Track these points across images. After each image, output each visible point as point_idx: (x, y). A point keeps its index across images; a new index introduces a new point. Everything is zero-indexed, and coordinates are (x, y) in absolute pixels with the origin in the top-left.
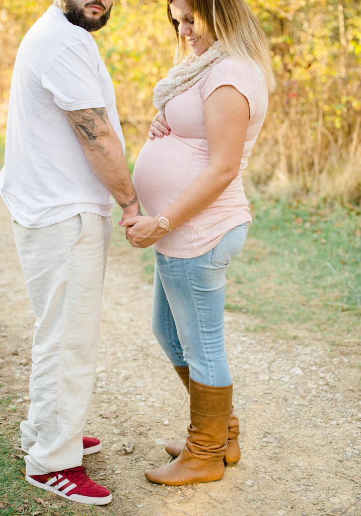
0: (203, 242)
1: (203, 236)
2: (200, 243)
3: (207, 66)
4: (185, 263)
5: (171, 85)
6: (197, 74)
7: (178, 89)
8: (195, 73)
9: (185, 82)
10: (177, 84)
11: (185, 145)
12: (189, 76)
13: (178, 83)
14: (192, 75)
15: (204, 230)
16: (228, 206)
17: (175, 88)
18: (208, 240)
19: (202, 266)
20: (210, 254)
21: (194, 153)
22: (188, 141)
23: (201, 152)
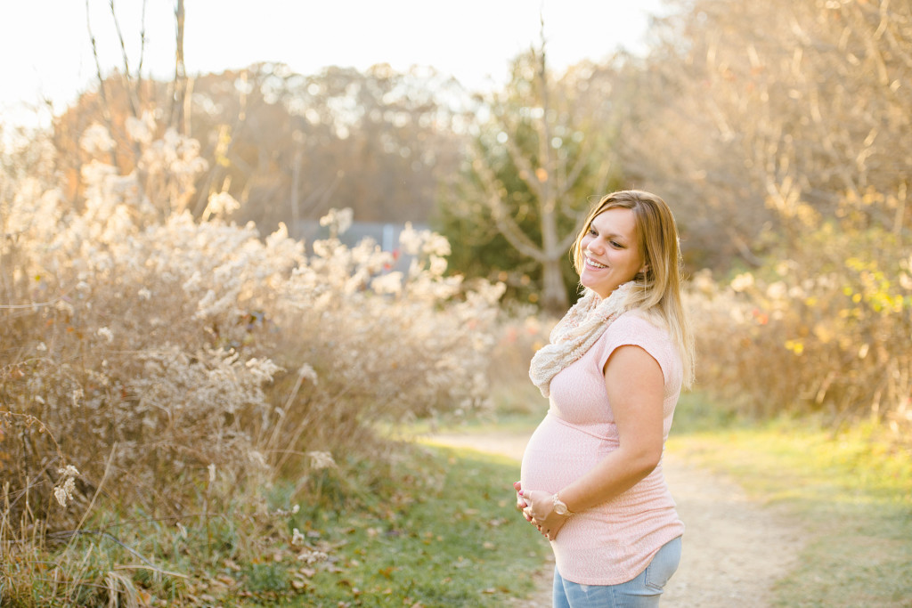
0: (633, 560)
1: (632, 552)
2: (630, 562)
3: (601, 324)
4: (610, 591)
5: (558, 353)
6: (590, 336)
7: (568, 359)
8: (587, 335)
9: (575, 348)
10: (565, 352)
11: (586, 435)
12: (580, 338)
13: (567, 349)
14: (584, 337)
15: (633, 544)
16: (658, 510)
17: (563, 358)
18: (638, 557)
19: (634, 592)
20: (644, 575)
21: (601, 446)
22: (588, 429)
23: (609, 443)
